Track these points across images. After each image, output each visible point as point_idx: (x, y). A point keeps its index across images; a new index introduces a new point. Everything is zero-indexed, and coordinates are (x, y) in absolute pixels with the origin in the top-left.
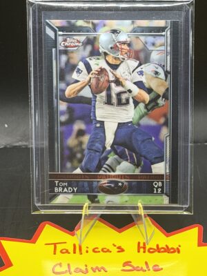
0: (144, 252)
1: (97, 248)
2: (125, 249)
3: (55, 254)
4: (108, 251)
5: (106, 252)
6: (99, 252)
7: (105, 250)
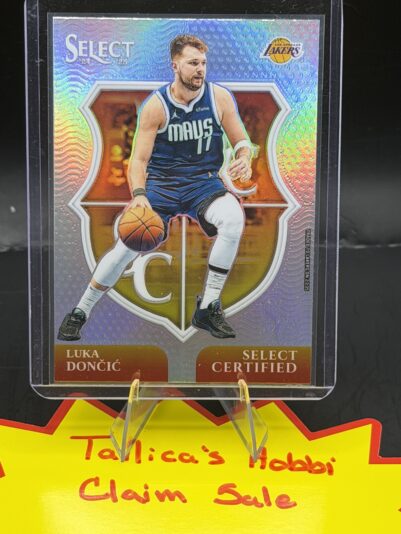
0: (263, 467)
1: (171, 452)
2: (224, 458)
3: (88, 458)
4: (193, 460)
5: (187, 461)
6: (174, 460)
7: (186, 458)
